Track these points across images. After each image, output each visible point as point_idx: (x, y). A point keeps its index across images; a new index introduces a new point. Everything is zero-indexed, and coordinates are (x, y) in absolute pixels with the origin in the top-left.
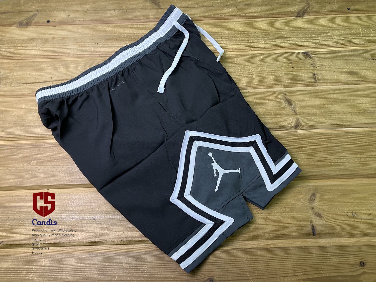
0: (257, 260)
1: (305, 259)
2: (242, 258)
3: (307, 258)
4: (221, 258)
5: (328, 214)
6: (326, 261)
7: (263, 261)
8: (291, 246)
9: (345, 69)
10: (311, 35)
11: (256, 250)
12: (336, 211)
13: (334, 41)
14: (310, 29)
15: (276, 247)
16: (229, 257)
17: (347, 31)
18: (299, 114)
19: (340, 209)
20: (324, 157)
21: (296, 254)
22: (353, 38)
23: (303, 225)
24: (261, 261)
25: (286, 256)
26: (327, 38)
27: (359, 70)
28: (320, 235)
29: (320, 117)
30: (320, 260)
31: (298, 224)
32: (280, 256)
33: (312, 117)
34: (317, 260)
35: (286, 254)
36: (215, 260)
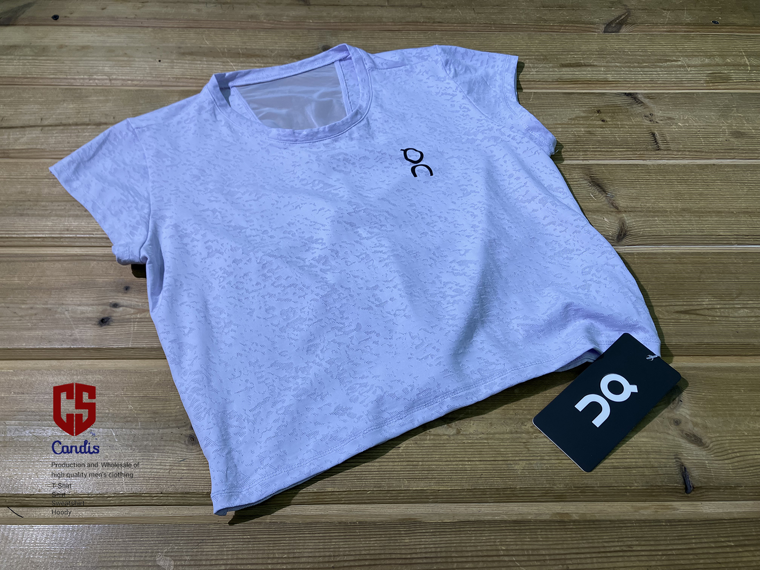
0: (535, 553)
1: (670, 553)
2: (494, 548)
3: (674, 552)
4: (437, 546)
5: (719, 439)
6: (727, 560)
7: (552, 557)
8: (627, 518)
9: (721, 127)
10: (638, 63)
11: (531, 527)
12: (740, 430)
13: (690, 75)
14: (635, 53)
15: (588, 519)
16: (458, 545)
17: (718, 60)
18: (625, 211)
19: (749, 427)
20: (694, 303)
21: (644, 539)
22: (732, 71)
23: (656, 464)
24: (547, 558)
25: (616, 544)
26: (674, 69)
27: (753, 131)
28: (704, 490)
29: (674, 219)
30: (711, 556)
31: (644, 460)
32: (600, 545)
33: (656, 219)
34: (702, 556)
35: (616, 540)
36: (418, 551)
